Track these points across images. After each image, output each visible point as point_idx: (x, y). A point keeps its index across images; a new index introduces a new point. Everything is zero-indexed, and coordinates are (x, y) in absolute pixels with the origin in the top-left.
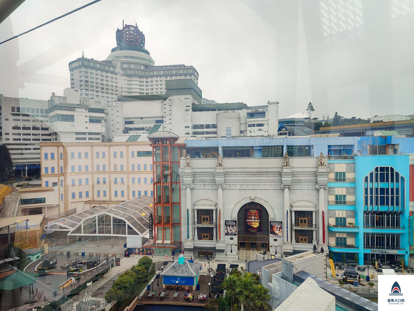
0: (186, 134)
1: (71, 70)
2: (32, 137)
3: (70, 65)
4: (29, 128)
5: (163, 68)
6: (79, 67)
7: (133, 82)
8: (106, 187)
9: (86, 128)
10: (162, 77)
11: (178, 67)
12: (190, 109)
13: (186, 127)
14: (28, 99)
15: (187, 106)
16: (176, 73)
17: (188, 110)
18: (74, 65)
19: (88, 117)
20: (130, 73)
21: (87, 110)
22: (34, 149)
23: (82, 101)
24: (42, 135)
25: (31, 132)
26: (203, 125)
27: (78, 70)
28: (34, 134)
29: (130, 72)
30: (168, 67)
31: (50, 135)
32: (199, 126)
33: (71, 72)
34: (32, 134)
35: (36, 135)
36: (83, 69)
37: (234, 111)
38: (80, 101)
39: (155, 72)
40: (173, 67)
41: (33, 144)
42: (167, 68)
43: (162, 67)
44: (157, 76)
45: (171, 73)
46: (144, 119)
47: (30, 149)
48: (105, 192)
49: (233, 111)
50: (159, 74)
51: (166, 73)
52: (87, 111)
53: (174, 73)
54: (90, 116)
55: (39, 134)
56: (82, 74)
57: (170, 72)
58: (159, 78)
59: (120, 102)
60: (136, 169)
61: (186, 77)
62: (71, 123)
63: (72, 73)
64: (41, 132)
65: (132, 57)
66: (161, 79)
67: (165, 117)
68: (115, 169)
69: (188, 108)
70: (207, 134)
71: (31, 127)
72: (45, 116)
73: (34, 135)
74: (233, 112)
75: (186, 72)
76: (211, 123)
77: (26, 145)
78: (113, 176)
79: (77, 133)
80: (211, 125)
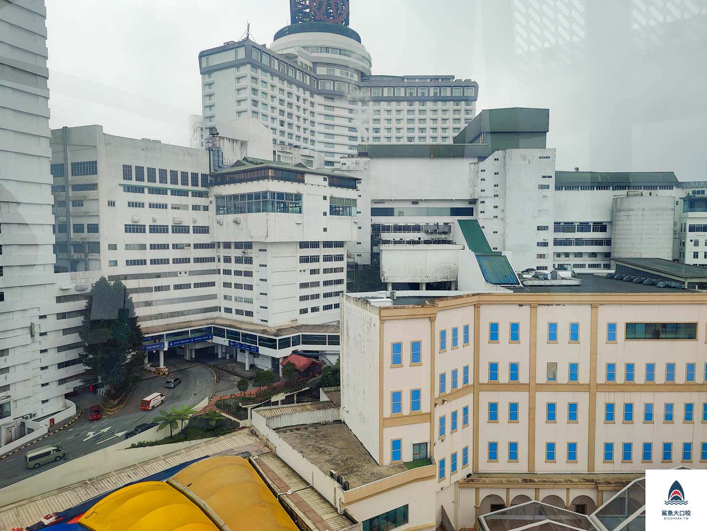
0: (539, 244)
1: (206, 72)
2: (171, 254)
3: (204, 59)
4: (163, 229)
5: (405, 80)
6: (237, 65)
7: (337, 112)
8: (518, 432)
9: (324, 231)
10: (402, 103)
11: (440, 80)
12: (552, 182)
13: (539, 228)
14: (160, 142)
15: (544, 175)
16: (435, 94)
17: (548, 187)
18: (216, 60)
19: (328, 198)
20: (332, 89)
21: (327, 179)
22: (177, 287)
23: (277, 153)
24: (195, 248)
25: (170, 238)
26: (572, 223)
27: (232, 73)
28: (177, 245)
29: (332, 87)
30: (417, 80)
31: (211, 246)
32: (562, 224)
33: (203, 79)
34: (173, 245)
35: (180, 248)
36: (247, 70)
37: (653, 192)
38: (274, 152)
39: (386, 90)
40: (429, 80)
41: (174, 274)
42: (413, 81)
43: (403, 78)
44: (389, 100)
45: (423, 93)
46: (421, 205)
47: (167, 288)
48: (513, 447)
49: (651, 191)
50: (394, 95)
51: (411, 94)
52: (326, 183)
53: (432, 94)
54: (331, 198)
55: (189, 245)
56: (243, 83)
57: (420, 91)
58: (394, 103)
59: (365, 159)
60: (620, 378)
61: (457, 105)
62: (295, 217)
63: (208, 80)
64: (192, 238)
65: (339, 51)
66: (399, 108)
67: (484, 202)
68: (551, 377)
69: (546, 182)
70: (577, 244)
71: (170, 224)
72: (200, 194)
73: (177, 248)
74: (650, 194)
75: (457, 93)
76: (591, 218)
77: (158, 276)
78: (543, 399)
79: (303, 245)
80: (592, 224)
